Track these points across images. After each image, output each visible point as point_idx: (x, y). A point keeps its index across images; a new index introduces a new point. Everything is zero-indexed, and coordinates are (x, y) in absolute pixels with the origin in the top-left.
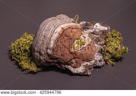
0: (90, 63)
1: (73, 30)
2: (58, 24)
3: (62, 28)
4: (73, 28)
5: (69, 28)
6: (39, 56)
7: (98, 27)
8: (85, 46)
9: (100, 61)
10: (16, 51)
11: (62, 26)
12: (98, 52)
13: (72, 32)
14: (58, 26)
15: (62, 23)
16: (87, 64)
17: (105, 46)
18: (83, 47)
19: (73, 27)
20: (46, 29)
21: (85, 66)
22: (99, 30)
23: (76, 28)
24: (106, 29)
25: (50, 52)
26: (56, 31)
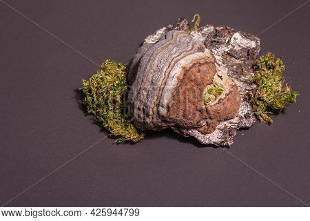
0: (231, 123)
1: (201, 68)
2: (175, 59)
3: (184, 68)
4: (200, 65)
5: (194, 65)
6: (142, 116)
7: (238, 41)
8: (222, 96)
9: (247, 116)
10: (95, 100)
11: (183, 62)
12: (244, 101)
13: (199, 71)
14: (176, 62)
15: (182, 56)
16: (226, 126)
17: (255, 86)
18: (220, 100)
19: (202, 62)
20: (155, 68)
21: (222, 130)
22: (239, 46)
23: (207, 63)
24: (253, 44)
25: (163, 111)
26: (173, 73)
